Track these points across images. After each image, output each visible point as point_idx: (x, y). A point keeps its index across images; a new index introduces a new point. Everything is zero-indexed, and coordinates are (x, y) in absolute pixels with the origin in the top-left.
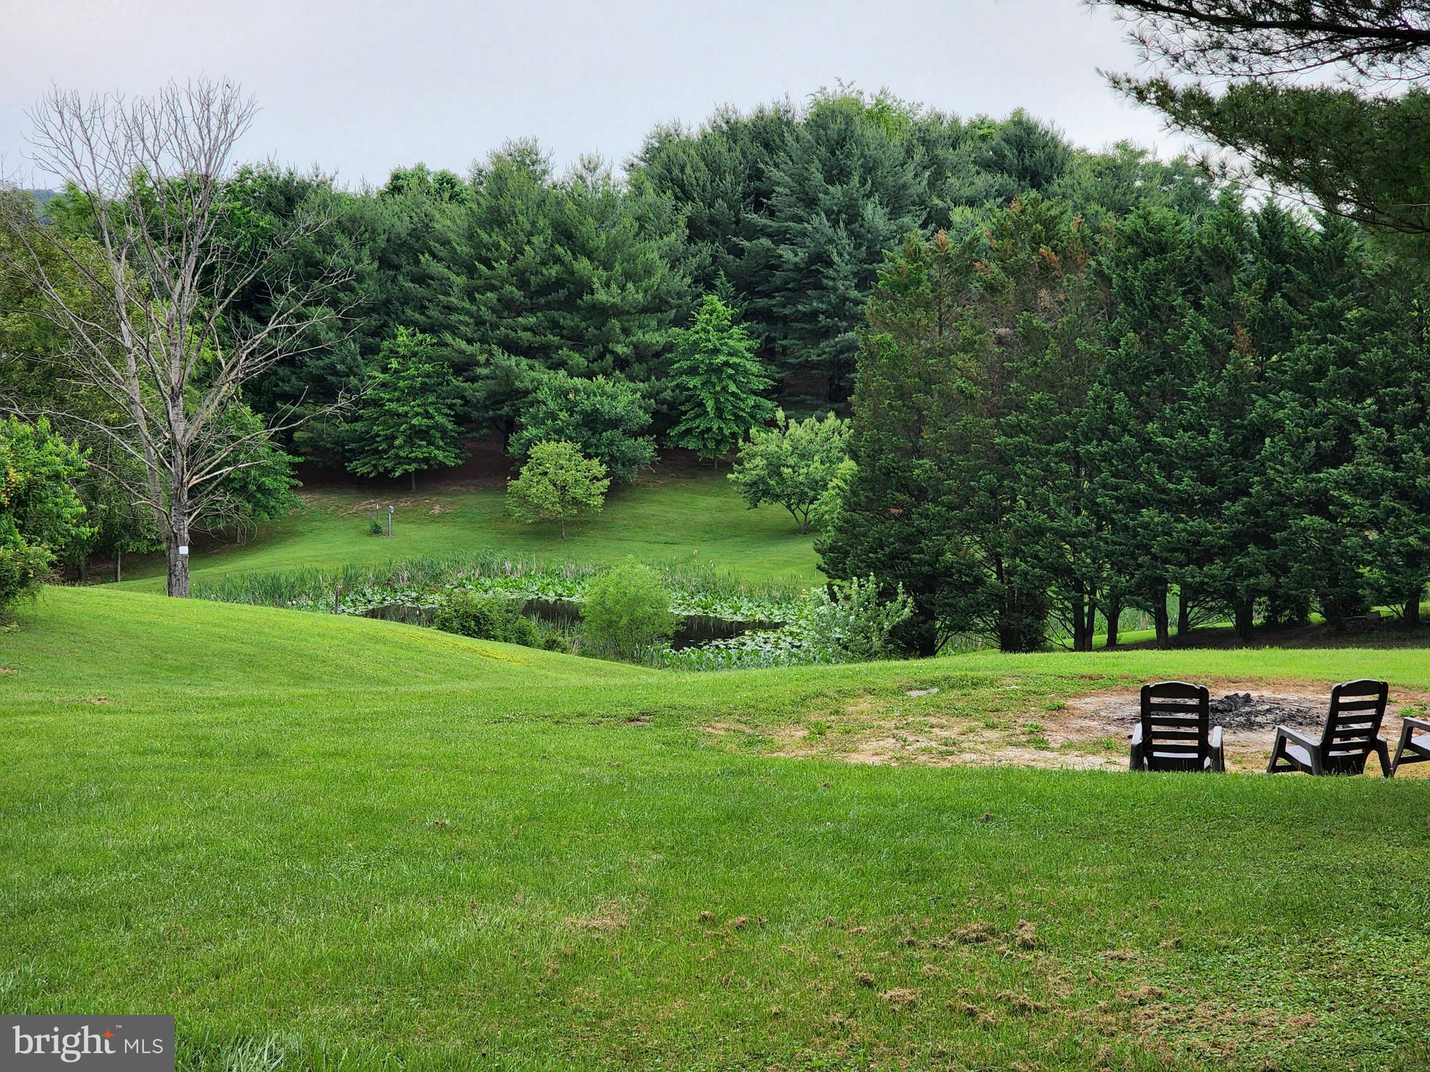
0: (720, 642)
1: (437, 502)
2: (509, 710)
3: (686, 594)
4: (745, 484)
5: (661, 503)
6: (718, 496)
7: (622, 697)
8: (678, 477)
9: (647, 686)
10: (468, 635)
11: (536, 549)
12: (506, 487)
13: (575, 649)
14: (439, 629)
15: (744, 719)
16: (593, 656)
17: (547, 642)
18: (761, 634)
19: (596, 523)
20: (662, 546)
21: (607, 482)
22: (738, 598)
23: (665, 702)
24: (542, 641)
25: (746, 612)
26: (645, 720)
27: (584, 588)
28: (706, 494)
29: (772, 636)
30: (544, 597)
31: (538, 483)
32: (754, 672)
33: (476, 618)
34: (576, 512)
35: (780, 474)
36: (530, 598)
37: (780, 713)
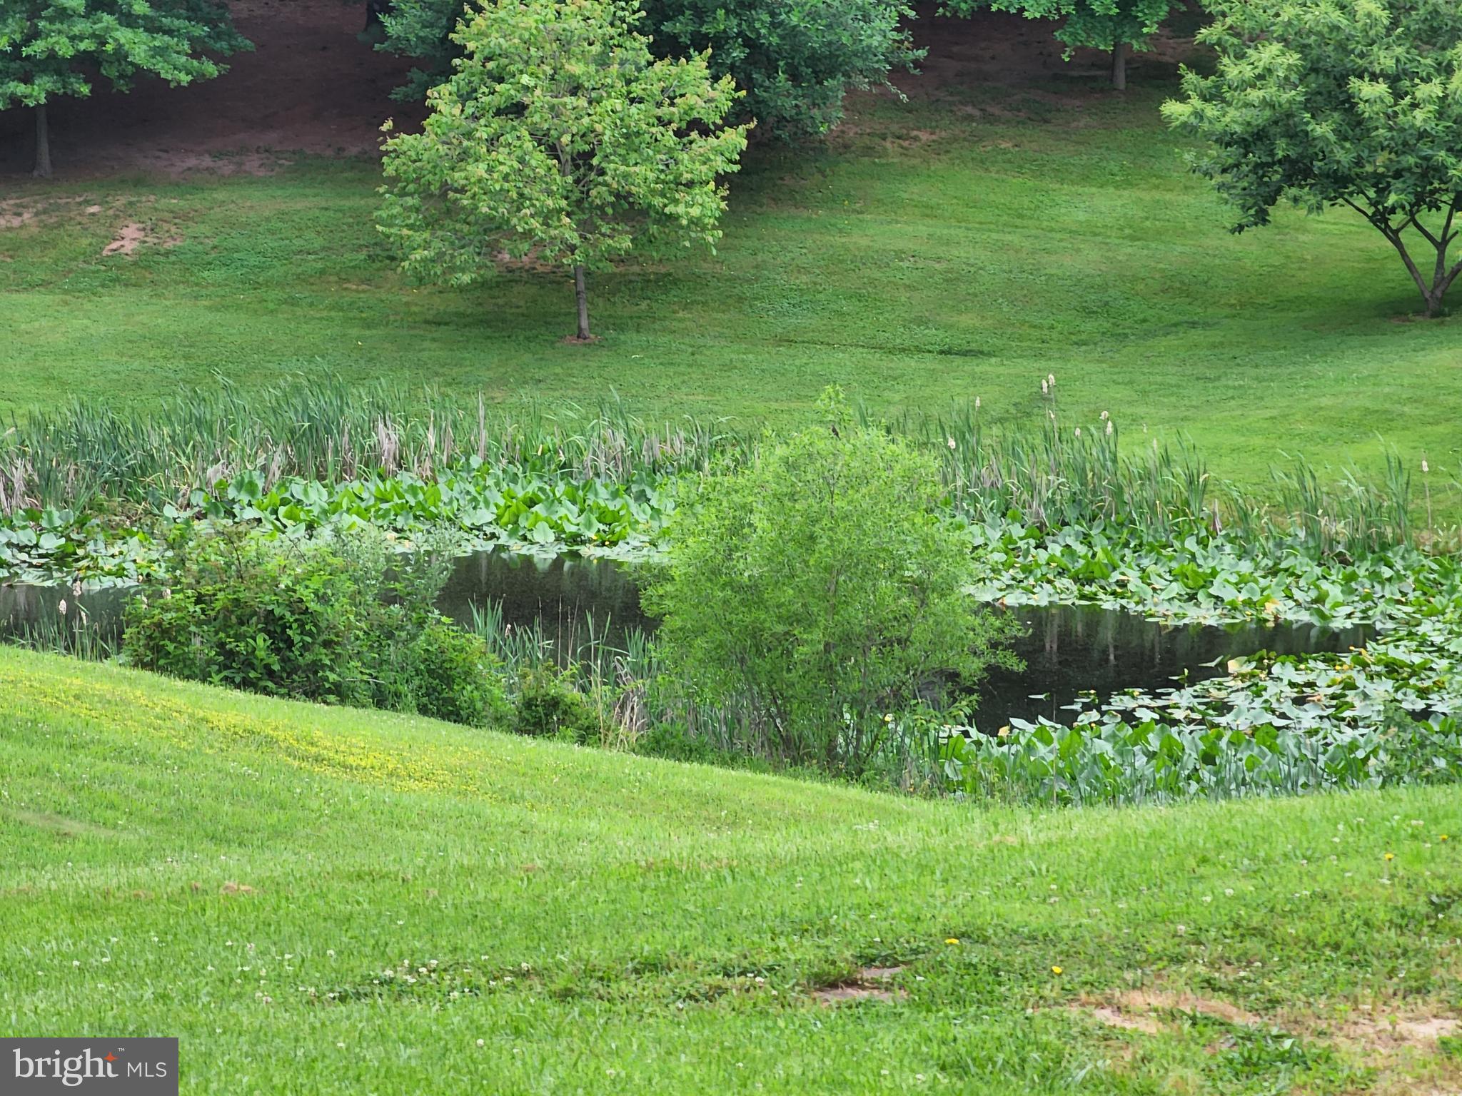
0: (1137, 701)
1: (129, 212)
2: (392, 951)
3: (1017, 531)
4: (1227, 140)
5: (929, 212)
6: (1129, 184)
7: (794, 903)
8: (989, 119)
9: (881, 861)
10: (246, 684)
11: (486, 375)
12: (373, 161)
13: (628, 730)
14: (140, 663)
15: (1225, 976)
16: (690, 753)
17: (529, 704)
18: (1285, 671)
19: (699, 281)
20: (932, 362)
21: (736, 139)
22: (1202, 543)
23: (949, 915)
24: (510, 704)
25: (1229, 594)
26: (876, 984)
27: (656, 512)
28: (1085, 179)
29: (1323, 676)
30: (517, 548)
31: (493, 141)
32: (1262, 806)
33: (274, 627)
34: (626, 243)
35: (1348, 104)
36: (467, 550)
37: (1357, 958)
